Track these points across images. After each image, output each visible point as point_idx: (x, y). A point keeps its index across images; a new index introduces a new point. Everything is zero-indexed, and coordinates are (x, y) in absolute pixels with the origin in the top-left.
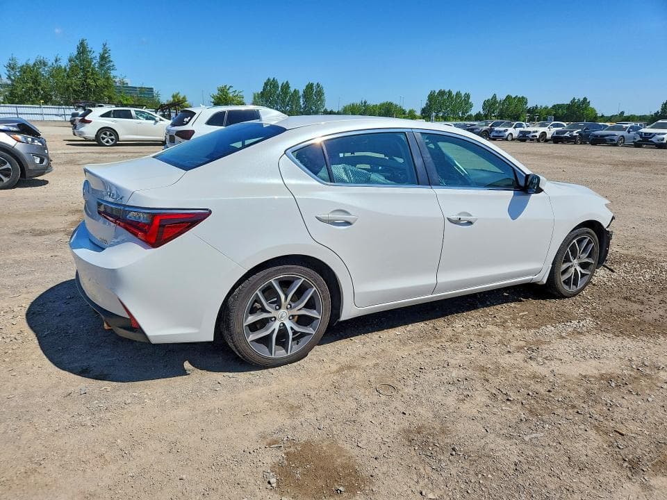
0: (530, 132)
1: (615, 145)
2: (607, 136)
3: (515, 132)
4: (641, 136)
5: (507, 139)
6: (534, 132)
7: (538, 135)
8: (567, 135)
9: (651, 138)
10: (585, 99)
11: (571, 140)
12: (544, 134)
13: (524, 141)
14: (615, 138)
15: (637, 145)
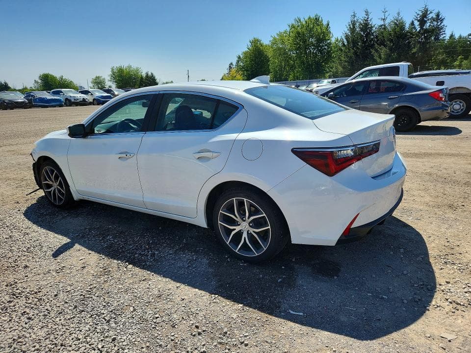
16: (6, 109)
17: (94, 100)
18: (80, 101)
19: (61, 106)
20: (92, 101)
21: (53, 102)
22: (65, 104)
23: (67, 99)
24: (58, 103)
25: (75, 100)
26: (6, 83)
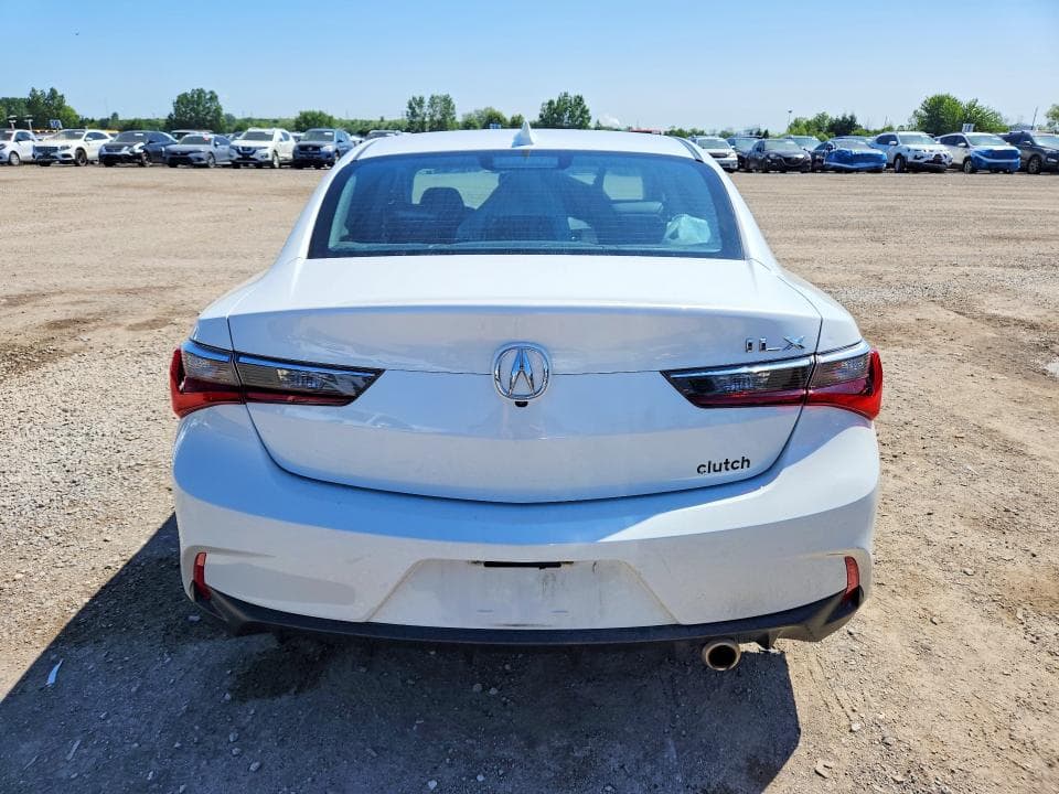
0: (56, 149)
1: (206, 166)
2: (191, 152)
3: (26, 149)
4: (238, 151)
5: (9, 163)
6: (63, 148)
7: (72, 152)
8: (125, 151)
9: (252, 154)
10: (53, 92)
11: (134, 160)
12: (81, 151)
13: (46, 164)
14: (202, 155)
15: (235, 165)
16: (766, 171)
17: (967, 159)
18: (927, 162)
19: (877, 170)
20: (961, 162)
21: (862, 162)
22: (889, 166)
23: (899, 156)
24: (872, 164)
25: (916, 158)
26: (852, 117)
